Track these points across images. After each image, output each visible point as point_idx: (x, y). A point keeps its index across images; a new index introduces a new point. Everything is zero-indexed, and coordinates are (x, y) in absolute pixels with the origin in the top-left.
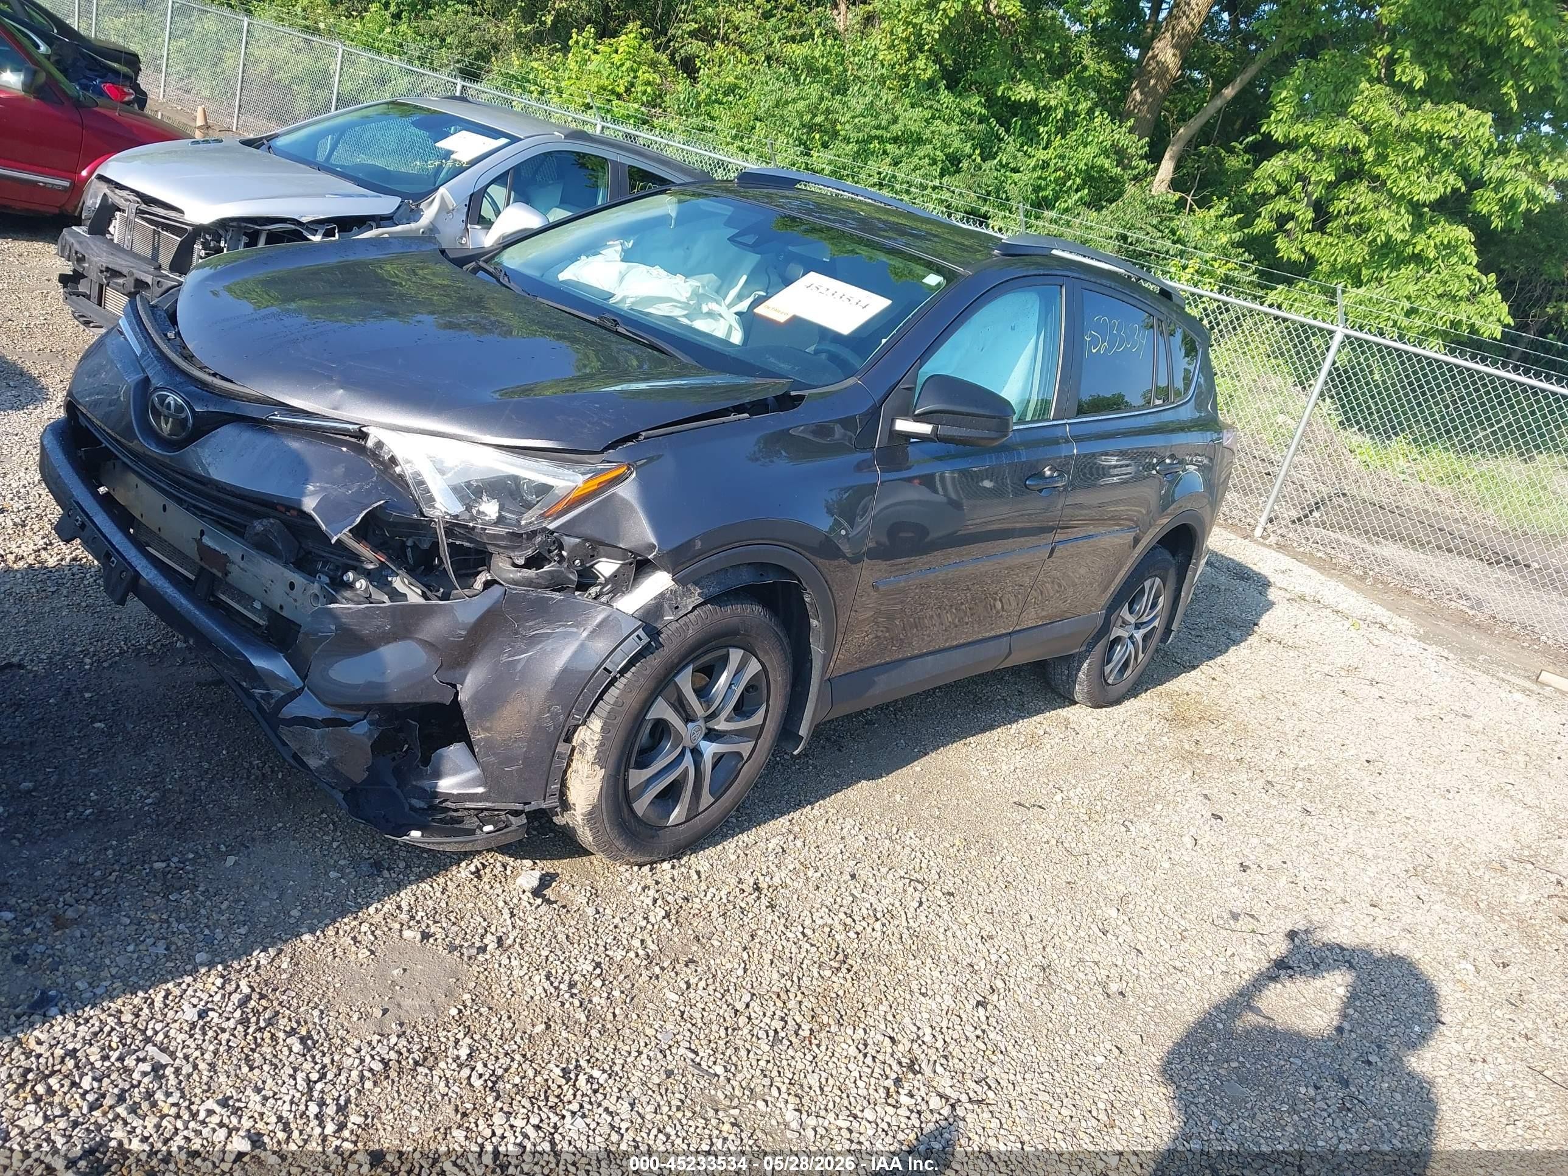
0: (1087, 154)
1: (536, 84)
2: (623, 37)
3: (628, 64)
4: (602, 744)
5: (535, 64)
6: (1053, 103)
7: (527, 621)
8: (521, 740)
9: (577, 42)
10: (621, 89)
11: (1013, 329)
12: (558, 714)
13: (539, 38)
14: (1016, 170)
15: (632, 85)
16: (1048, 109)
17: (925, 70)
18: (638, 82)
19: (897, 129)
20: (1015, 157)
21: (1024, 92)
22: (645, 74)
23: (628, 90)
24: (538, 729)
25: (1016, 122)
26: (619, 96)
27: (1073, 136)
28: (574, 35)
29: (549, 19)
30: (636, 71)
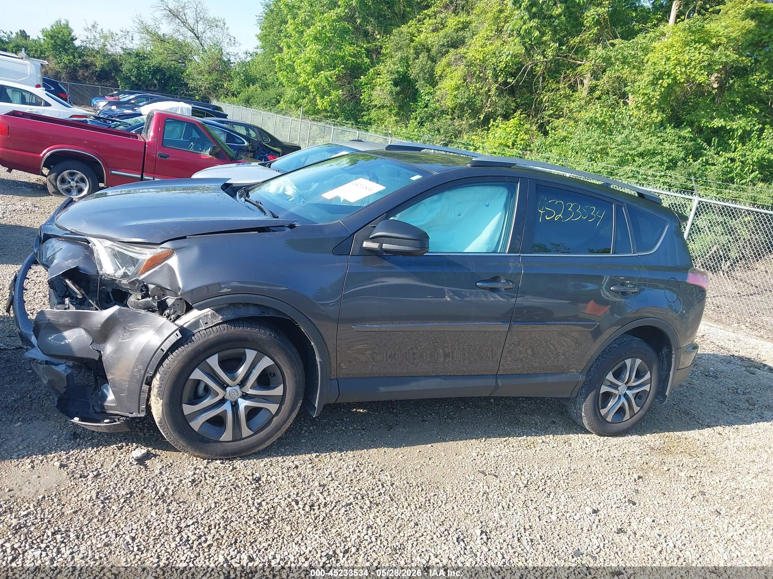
0: (758, 153)
1: (473, 145)
2: (512, 120)
3: (513, 132)
4: (160, 387)
5: (473, 137)
6: (735, 127)
7: (129, 323)
8: (126, 381)
9: (493, 125)
10: (510, 144)
11: (487, 206)
12: (141, 370)
13: (477, 125)
14: (713, 164)
15: (515, 141)
16: (733, 130)
17: (657, 117)
18: (518, 139)
19: (641, 149)
20: (712, 157)
21: (718, 123)
22: (523, 135)
23: (513, 145)
24: (132, 376)
25: (715, 140)
26: (509, 147)
27: (749, 145)
28: (492, 122)
29: (482, 117)
30: (517, 135)
